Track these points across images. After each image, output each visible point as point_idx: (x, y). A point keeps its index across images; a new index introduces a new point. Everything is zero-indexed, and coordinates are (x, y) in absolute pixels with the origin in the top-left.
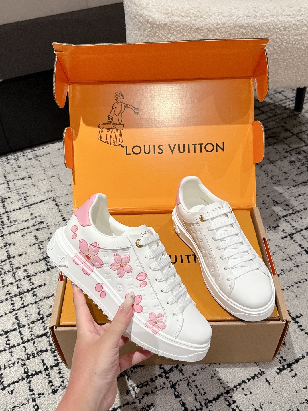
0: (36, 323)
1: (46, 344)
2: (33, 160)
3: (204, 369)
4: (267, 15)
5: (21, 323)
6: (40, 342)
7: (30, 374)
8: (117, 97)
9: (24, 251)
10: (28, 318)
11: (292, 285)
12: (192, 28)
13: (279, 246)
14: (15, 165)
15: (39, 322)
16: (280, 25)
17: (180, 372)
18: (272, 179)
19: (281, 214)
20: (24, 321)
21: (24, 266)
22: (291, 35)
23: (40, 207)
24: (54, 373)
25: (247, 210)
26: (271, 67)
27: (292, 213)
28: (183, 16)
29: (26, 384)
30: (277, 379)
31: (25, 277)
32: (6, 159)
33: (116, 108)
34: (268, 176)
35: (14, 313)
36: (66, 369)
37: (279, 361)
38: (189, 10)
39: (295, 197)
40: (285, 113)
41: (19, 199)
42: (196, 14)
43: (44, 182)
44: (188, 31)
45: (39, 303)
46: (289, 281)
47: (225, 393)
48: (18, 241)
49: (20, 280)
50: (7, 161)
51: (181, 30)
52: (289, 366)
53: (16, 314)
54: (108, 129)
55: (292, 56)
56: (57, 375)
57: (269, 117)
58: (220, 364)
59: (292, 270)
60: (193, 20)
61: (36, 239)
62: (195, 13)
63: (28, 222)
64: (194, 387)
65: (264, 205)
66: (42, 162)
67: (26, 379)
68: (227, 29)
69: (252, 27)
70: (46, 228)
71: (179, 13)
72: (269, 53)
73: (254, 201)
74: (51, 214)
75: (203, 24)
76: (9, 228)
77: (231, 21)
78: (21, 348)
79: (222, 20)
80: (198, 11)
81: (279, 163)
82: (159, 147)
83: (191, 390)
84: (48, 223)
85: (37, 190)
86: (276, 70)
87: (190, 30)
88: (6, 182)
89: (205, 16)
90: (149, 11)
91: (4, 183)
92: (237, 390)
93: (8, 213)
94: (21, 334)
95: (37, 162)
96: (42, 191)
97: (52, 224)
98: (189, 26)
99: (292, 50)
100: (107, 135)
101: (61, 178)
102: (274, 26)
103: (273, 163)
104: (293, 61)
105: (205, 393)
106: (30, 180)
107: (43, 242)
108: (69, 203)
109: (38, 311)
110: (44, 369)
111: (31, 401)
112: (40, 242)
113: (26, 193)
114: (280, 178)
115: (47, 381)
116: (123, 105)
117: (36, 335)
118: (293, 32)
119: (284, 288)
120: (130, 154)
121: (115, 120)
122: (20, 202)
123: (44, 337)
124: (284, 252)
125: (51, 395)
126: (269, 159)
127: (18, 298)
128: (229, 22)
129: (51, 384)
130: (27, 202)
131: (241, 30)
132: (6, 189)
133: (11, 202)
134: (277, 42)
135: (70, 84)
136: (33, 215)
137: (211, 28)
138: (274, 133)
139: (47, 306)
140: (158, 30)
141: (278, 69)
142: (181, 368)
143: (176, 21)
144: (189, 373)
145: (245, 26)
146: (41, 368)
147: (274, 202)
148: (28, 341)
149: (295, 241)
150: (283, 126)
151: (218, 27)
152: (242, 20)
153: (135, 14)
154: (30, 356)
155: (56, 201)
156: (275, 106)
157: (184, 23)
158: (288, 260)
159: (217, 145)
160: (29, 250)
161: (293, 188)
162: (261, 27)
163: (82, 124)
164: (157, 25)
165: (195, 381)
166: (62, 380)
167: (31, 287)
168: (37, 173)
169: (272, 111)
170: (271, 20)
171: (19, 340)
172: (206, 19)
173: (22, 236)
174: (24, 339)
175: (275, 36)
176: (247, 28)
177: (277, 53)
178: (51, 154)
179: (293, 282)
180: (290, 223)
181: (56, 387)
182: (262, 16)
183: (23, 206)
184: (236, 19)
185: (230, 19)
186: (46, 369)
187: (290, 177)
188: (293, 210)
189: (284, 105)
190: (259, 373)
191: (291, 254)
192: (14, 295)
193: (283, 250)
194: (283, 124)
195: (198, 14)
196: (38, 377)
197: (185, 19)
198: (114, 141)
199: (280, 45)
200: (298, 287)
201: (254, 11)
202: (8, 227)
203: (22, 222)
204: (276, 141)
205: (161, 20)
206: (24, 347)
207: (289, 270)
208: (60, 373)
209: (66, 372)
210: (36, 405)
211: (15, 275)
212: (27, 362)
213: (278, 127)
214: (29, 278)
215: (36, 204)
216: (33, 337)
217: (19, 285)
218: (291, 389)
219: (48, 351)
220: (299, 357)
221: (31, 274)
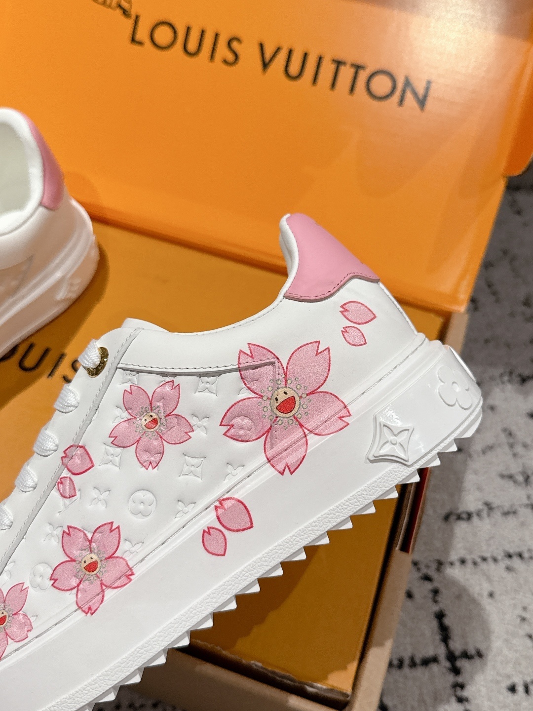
11: (495, 556)
13: (510, 434)
25: (437, 313)
46: (492, 541)
59: (515, 513)
82: (229, 43)
119: (468, 557)
120: (140, 43)
124: (515, 455)
158: (515, 482)
159: (407, 83)
179: (501, 550)
193: (519, 449)
207: (506, 509)
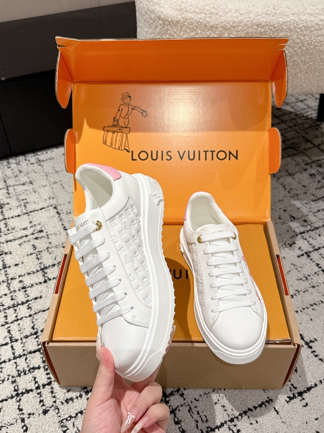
0: (29, 337)
1: (38, 361)
2: (36, 165)
3: (207, 394)
4: (288, 13)
5: (14, 337)
6: (33, 358)
7: (20, 392)
8: (124, 98)
9: (21, 260)
10: (21, 332)
11: (307, 307)
12: (206, 25)
13: (294, 265)
14: (16, 170)
15: (32, 336)
16: (301, 25)
17: (181, 396)
18: (289, 192)
19: (298, 231)
20: (16, 335)
21: (20, 276)
22: (313, 36)
23: (40, 215)
24: (46, 392)
25: (261, 223)
26: (290, 70)
27: (310, 230)
28: (197, 13)
29: (15, 403)
30: (287, 408)
31: (20, 288)
32: (7, 163)
33: (122, 110)
34: (285, 189)
35: (7, 326)
36: (59, 388)
37: (290, 389)
38: (203, 6)
39: (314, 213)
40: (307, 123)
41: (18, 205)
42: (211, 11)
43: (46, 188)
44: (201, 29)
45: (33, 317)
46: (304, 302)
47: (229, 421)
48: (15, 250)
49: (15, 291)
50: (8, 165)
51: (195, 28)
52: (300, 394)
53: (9, 327)
54: (114, 132)
55: (314, 59)
56: (49, 394)
57: (289, 126)
58: (225, 390)
59: (307, 291)
60: (207, 17)
61: (35, 249)
62: (210, 9)
63: (26, 230)
64: (196, 413)
65: (280, 220)
66: (44, 167)
67: (15, 398)
68: (244, 27)
69: (271, 26)
70: (45, 237)
71: (193, 9)
72: (289, 54)
73: (269, 214)
74: (51, 222)
75: (218, 22)
76: (6, 236)
77: (248, 19)
78: (12, 363)
79: (239, 18)
80: (214, 8)
81: (298, 176)
82: (167, 153)
83: (192, 417)
84: (47, 232)
85: (38, 196)
86: (296, 74)
87: (204, 28)
88: (5, 187)
89: (221, 14)
90: (161, 7)
91: (3, 188)
92: (242, 418)
93: (6, 220)
94: (13, 349)
95: (40, 167)
96: (43, 197)
97: (52, 232)
98: (203, 24)
99: (314, 52)
100: (112, 138)
101: (64, 185)
102: (294, 26)
103: (292, 175)
104: (315, 64)
105: (207, 421)
106: (31, 186)
107: (41, 251)
108: (71, 212)
109: (32, 325)
110: (35, 387)
111: (19, 421)
112: (38, 252)
113: (26, 199)
114: (298, 192)
115: (38, 400)
116: (130, 107)
117: (29, 351)
118: (315, 32)
119: (298, 310)
120: (136, 160)
121: (121, 123)
122: (19, 209)
123: (38, 353)
124: (299, 272)
125: (42, 416)
126: (287, 171)
127: (12, 310)
128: (246, 20)
129: (42, 404)
130: (27, 209)
131: (259, 29)
132: (5, 194)
133: (10, 209)
134: (298, 43)
135: (74, 83)
136: (33, 223)
137: (226, 26)
138: (294, 144)
139: (42, 319)
140: (169, 27)
141: (298, 73)
142: (182, 392)
143: (189, 18)
144: (191, 397)
145: (264, 25)
146: (33, 387)
147: (291, 217)
148: (20, 356)
149: (312, 260)
150: (303, 137)
151: (234, 25)
152: (260, 18)
153: (146, 10)
154: (21, 373)
155: (57, 209)
156: (296, 115)
157: (197, 20)
158: (303, 280)
159: (230, 153)
160: (26, 260)
161: (312, 203)
162: (280, 27)
163: (86, 126)
164: (169, 22)
165: (196, 407)
166: (54, 399)
167: (26, 299)
168: (39, 179)
169: (292, 121)
170: (292, 19)
171: (10, 355)
172: (222, 16)
173: (20, 245)
174: (15, 355)
175: (296, 37)
176: (265, 27)
177: (298, 55)
178: (55, 160)
179: (308, 304)
180: (307, 240)
181: (48, 407)
182: (282, 14)
183: (22, 214)
184: (254, 17)
185: (247, 17)
186: (38, 388)
187: (309, 191)
188: (311, 227)
189: (305, 114)
190: (267, 401)
191: (307, 273)
192: (8, 307)
193: (299, 269)
194: (304, 134)
195: (213, 10)
196: (29, 396)
197: (199, 16)
198: (120, 145)
199: (301, 46)
200: (313, 309)
201: (274, 9)
202: (5, 234)
203: (21, 230)
204: (295, 152)
205: (173, 17)
206: (16, 363)
207: (304, 291)
208: (52, 392)
209: (59, 392)
210: (24, 425)
211: (9, 286)
212: (18, 379)
213: (298, 137)
214: (25, 290)
215: (36, 212)
216: (25, 352)
217: (14, 297)
218: (300, 420)
219: (41, 368)
220: (311, 385)
221: (26, 285)
